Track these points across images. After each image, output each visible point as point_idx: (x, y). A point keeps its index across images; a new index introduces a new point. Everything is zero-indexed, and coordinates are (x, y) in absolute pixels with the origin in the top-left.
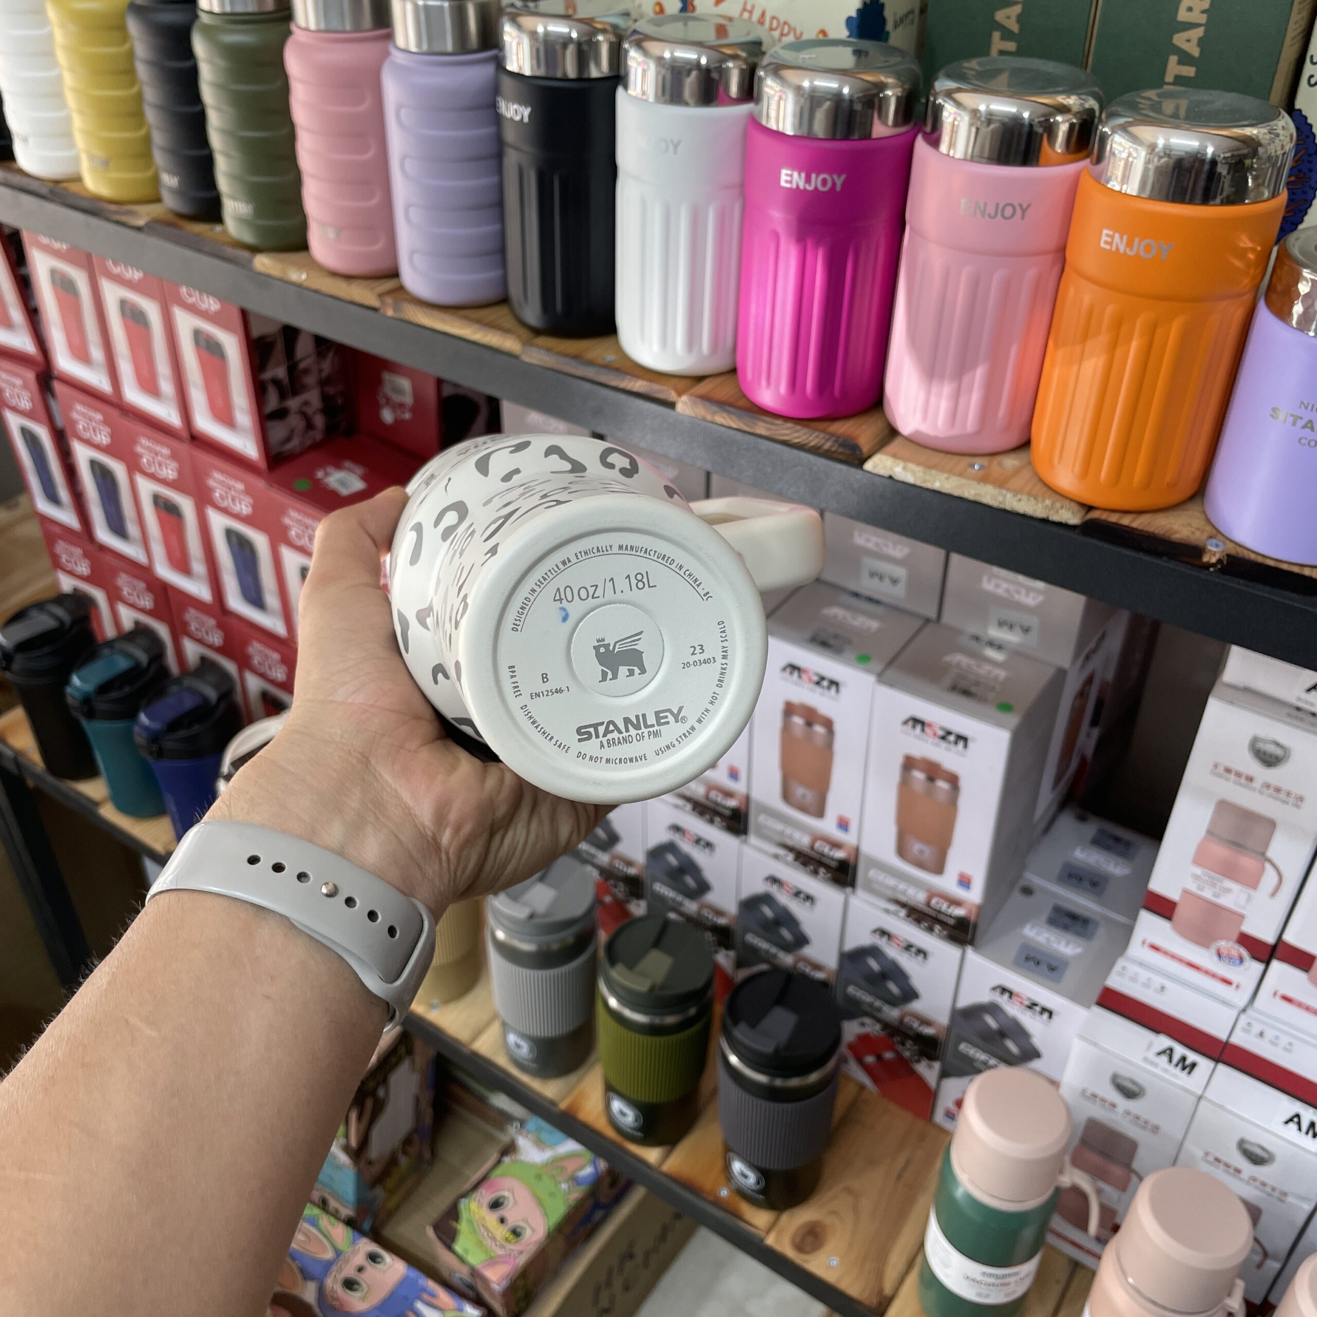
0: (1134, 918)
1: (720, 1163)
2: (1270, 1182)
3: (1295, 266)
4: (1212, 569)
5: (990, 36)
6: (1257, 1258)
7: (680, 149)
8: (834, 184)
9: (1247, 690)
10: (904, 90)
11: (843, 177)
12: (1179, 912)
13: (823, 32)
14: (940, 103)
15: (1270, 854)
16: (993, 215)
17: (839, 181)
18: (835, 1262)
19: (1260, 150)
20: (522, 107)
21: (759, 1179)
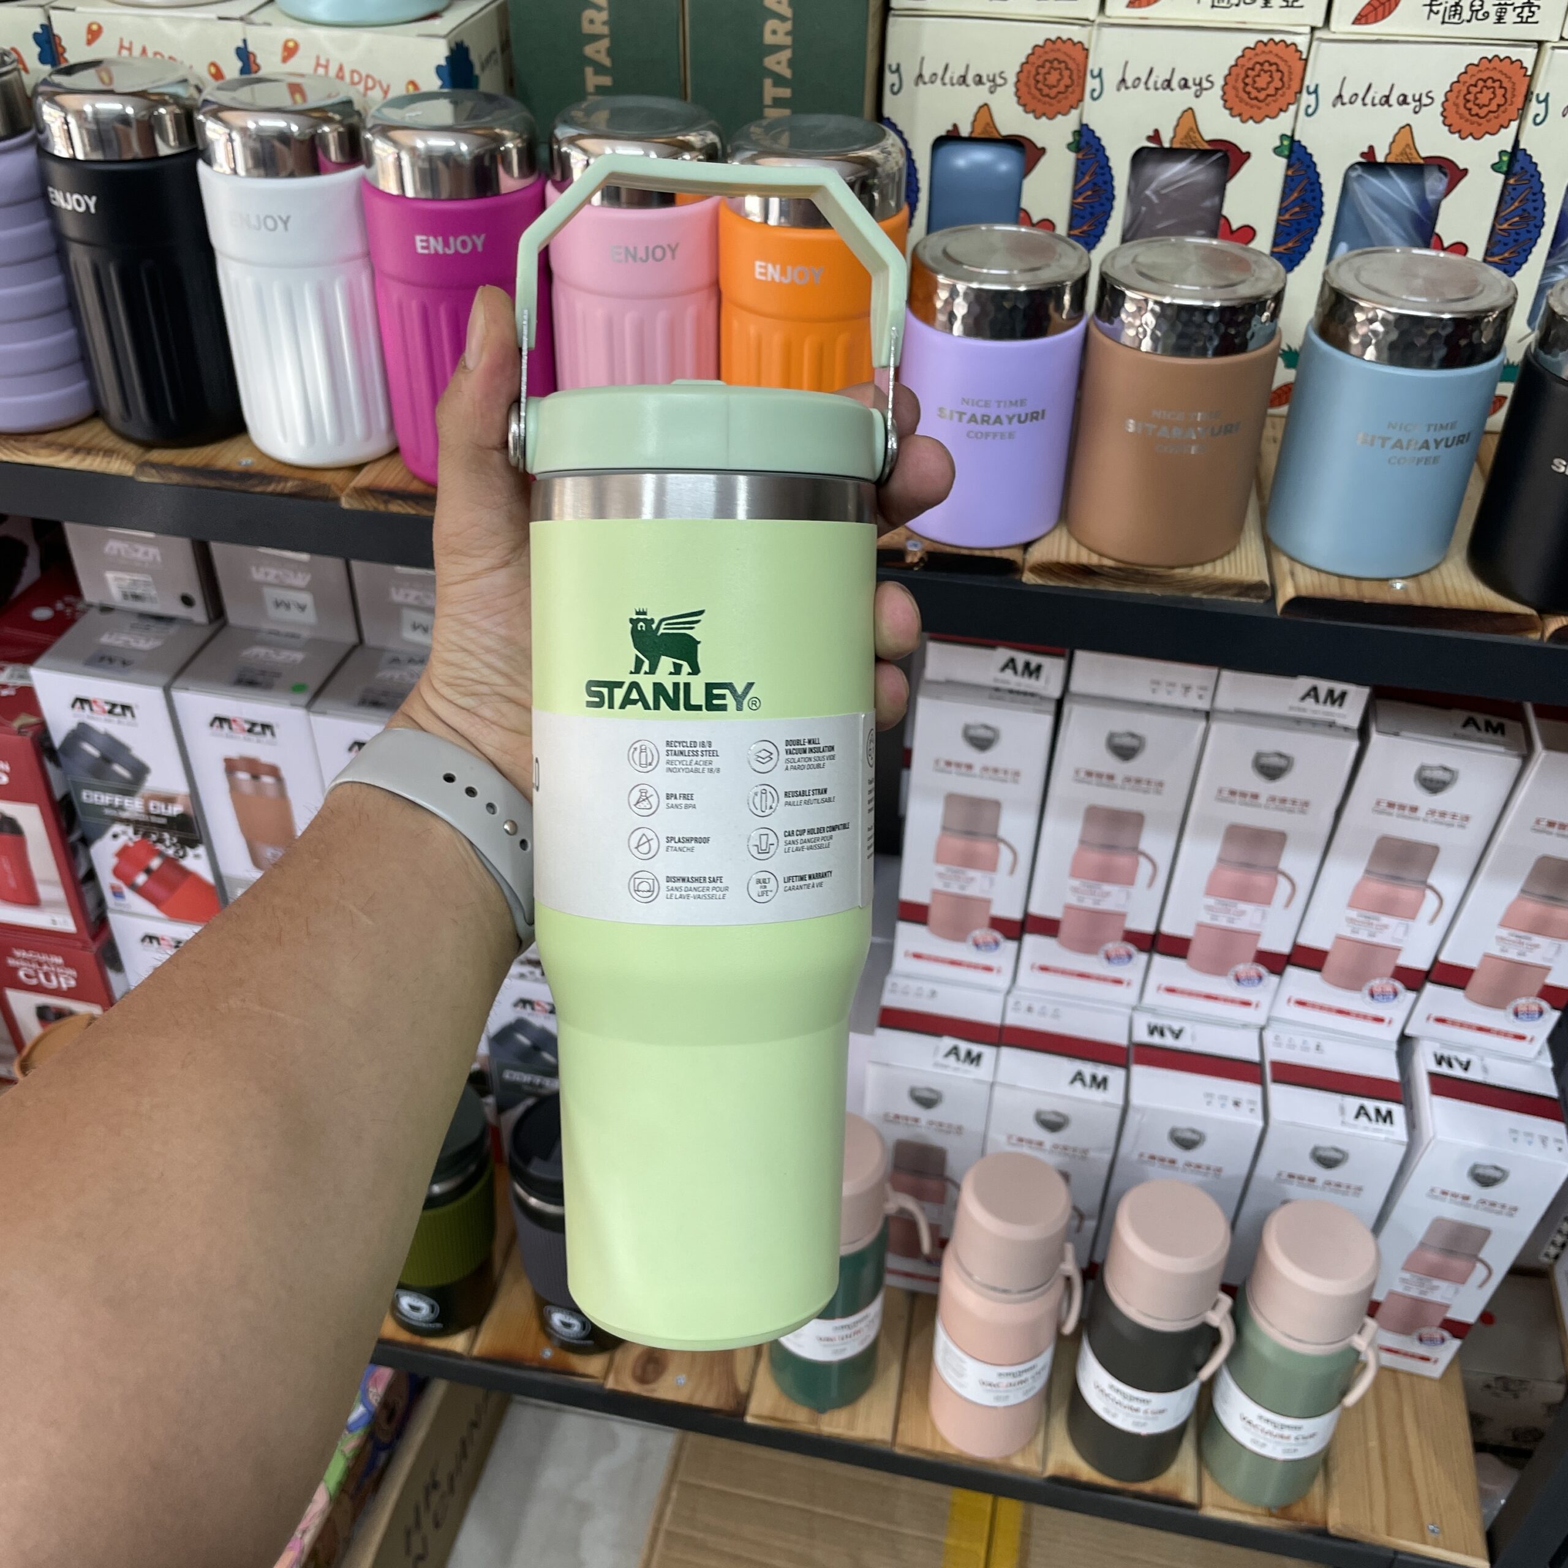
0: (891, 933)
1: (534, 1325)
2: (1071, 1144)
3: (932, 274)
4: (916, 569)
5: (582, 73)
6: (1075, 1223)
7: (289, 224)
8: (474, 246)
9: (949, 683)
10: (523, 141)
11: (483, 237)
12: (934, 915)
13: (412, 83)
14: (566, 152)
15: (1003, 832)
16: (644, 258)
17: (479, 242)
18: (682, 1379)
19: (880, 170)
20: (84, 197)
21: (584, 1324)
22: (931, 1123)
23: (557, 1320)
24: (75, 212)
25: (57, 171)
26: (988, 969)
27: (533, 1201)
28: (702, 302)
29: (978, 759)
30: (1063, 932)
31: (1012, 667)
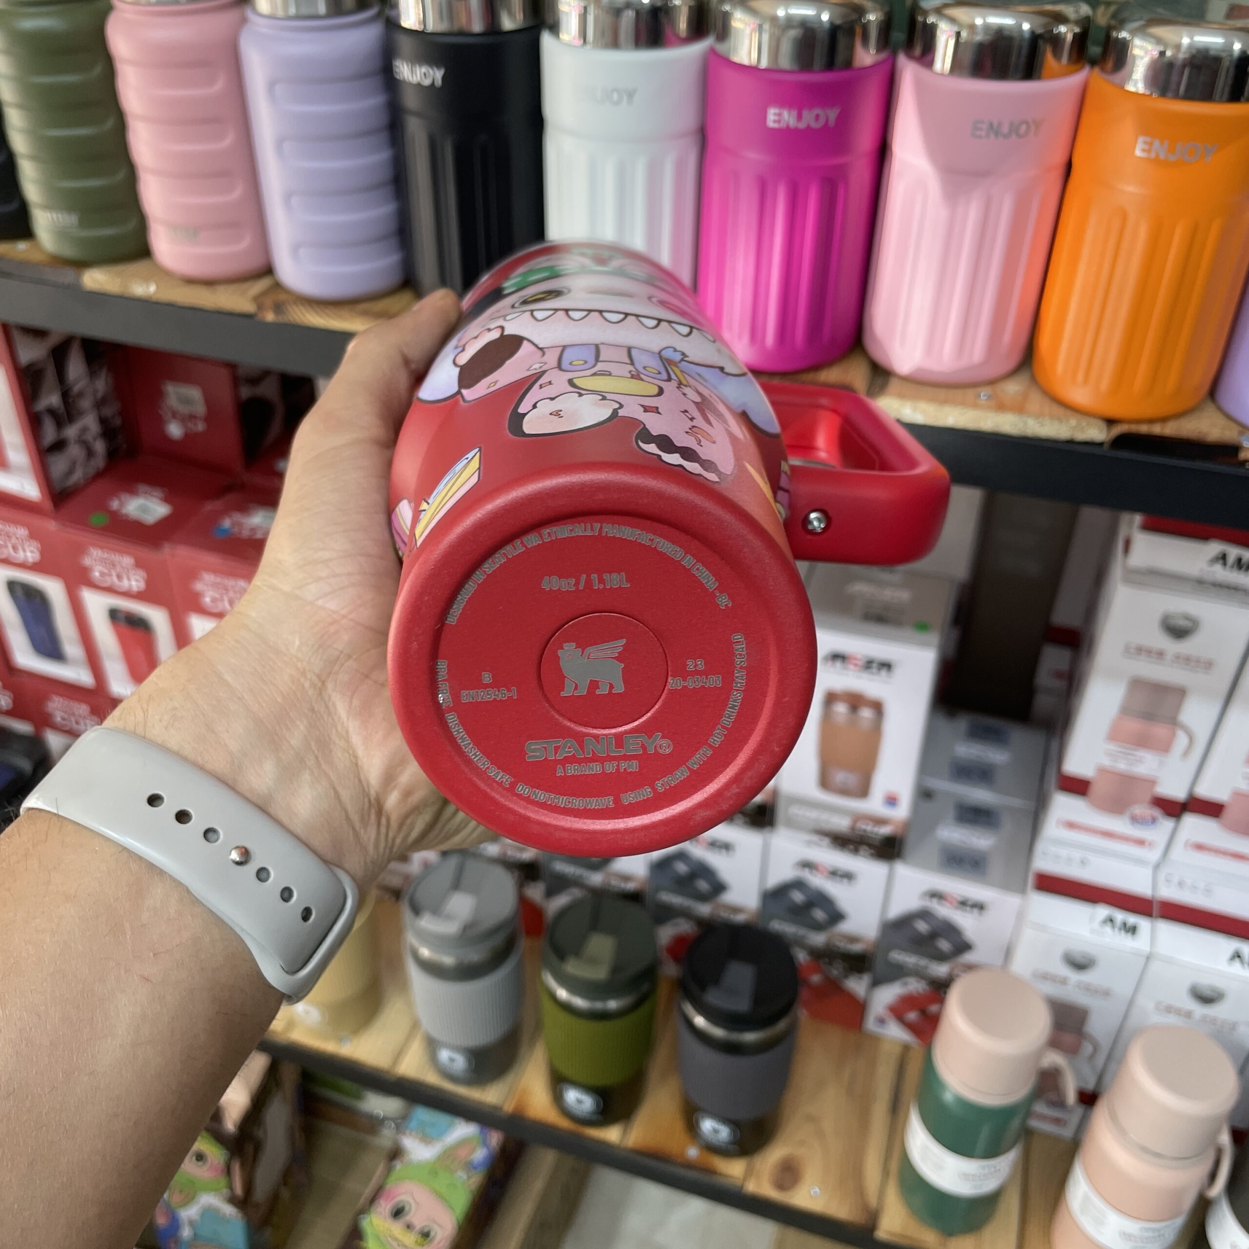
1: (679, 1125)
2: (1221, 1017)
4: (1247, 466)
7: (634, 98)
8: (827, 119)
9: (1150, 572)
10: (884, 14)
11: (837, 110)
12: (1094, 790)
14: (931, 22)
15: (1183, 718)
16: (1007, 134)
17: (832, 115)
20: (433, 70)
21: (733, 1131)
22: (1079, 985)
23: (708, 1125)
24: (419, 85)
25: (405, 44)
26: (1141, 842)
27: (700, 1021)
29: (1171, 646)
30: (1227, 814)
31: (1221, 562)
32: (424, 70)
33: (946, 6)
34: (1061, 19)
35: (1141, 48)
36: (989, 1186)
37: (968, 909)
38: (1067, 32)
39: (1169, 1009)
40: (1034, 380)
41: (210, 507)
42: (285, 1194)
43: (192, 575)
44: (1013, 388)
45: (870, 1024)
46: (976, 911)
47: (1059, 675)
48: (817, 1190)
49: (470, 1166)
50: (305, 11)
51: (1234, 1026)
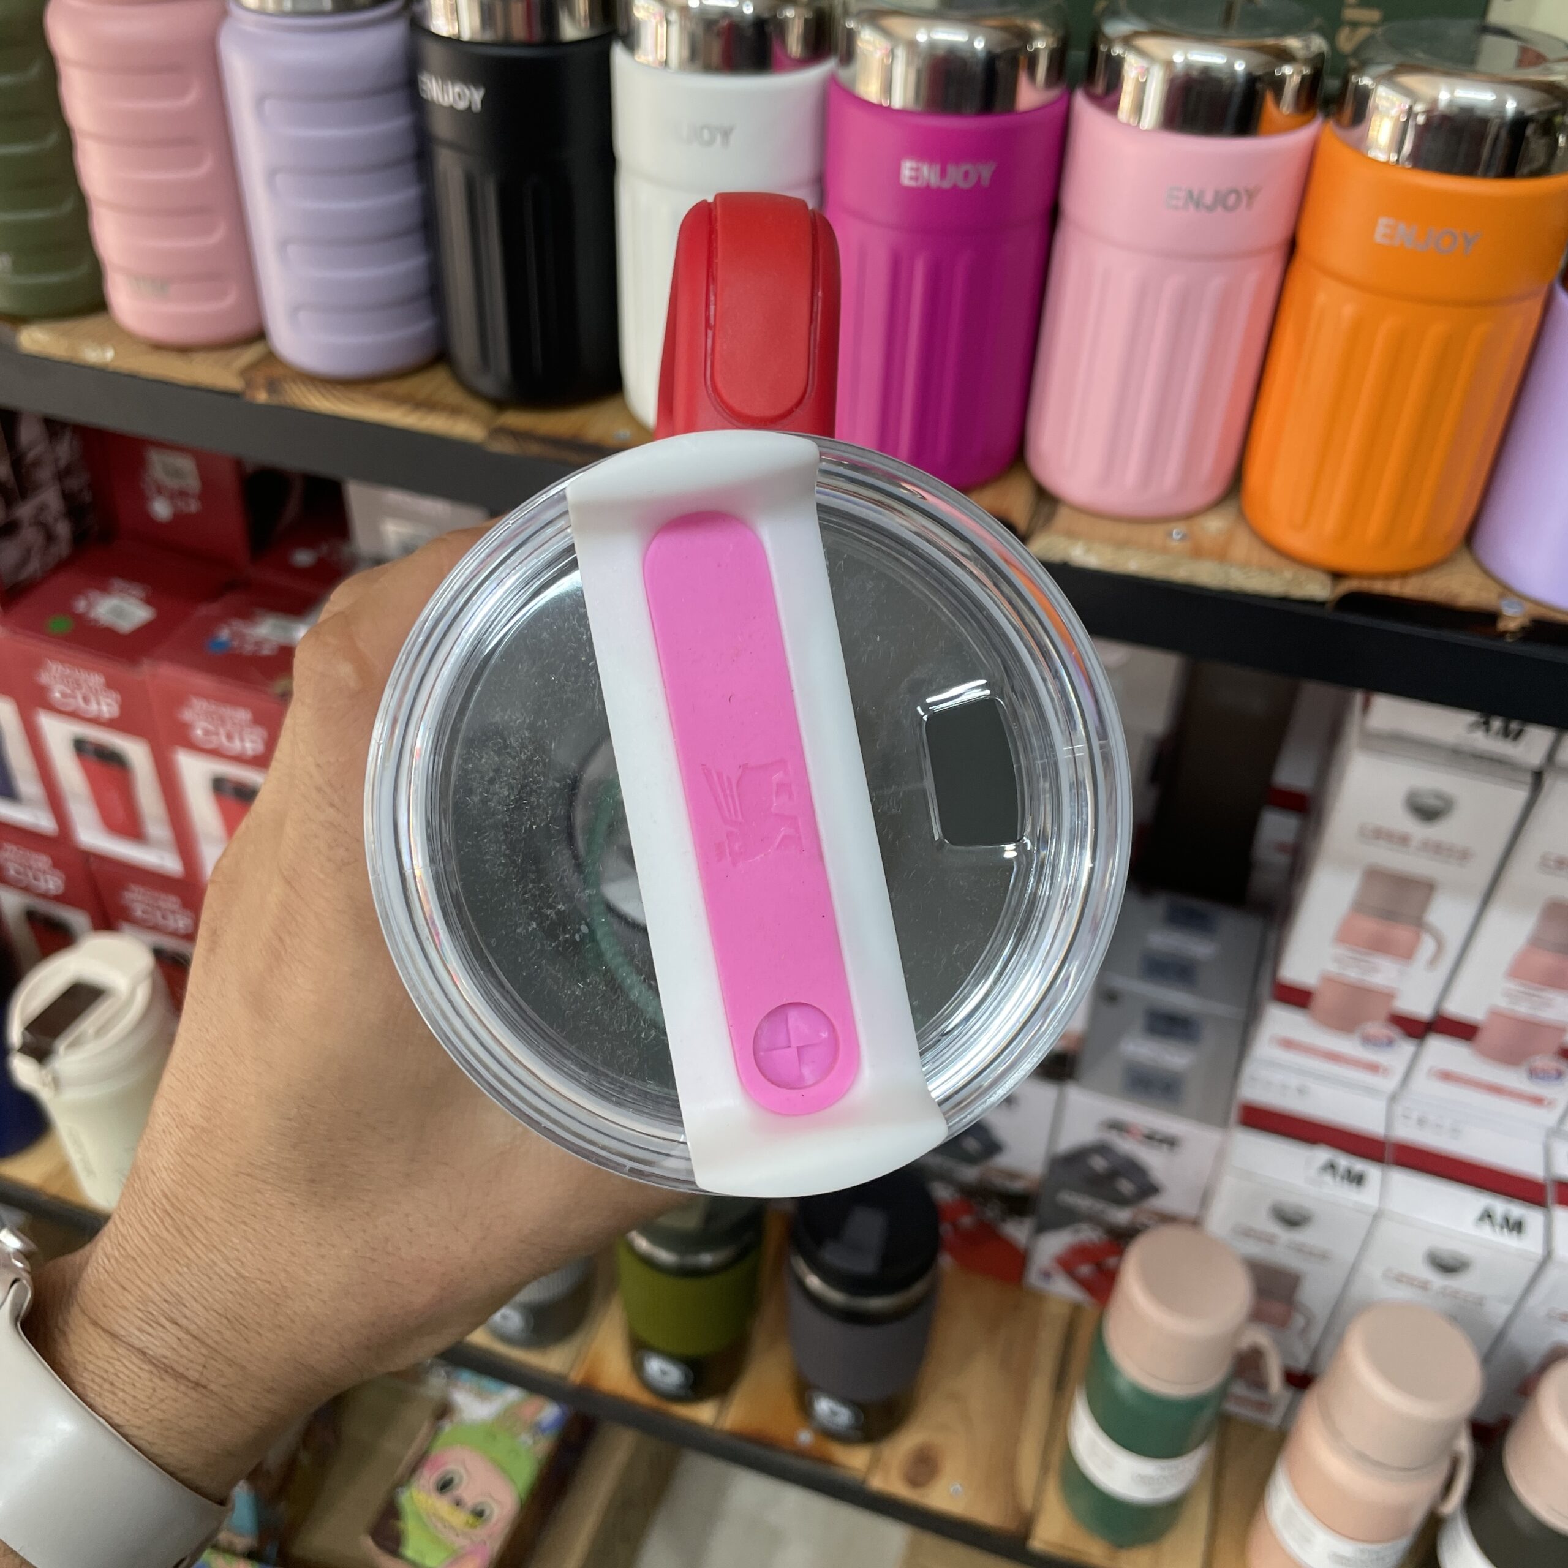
4: (1510, 638)
7: (731, 138)
8: (979, 177)
9: (1394, 736)
11: (991, 167)
12: (1318, 1002)
15: (1430, 919)
16: (1211, 206)
17: (986, 171)
20: (469, 89)
21: (857, 1417)
22: (1290, 1245)
23: (824, 1406)
24: (451, 108)
25: (434, 54)
26: (1374, 1068)
28: (1268, 268)
29: (1418, 830)
30: (1483, 1037)
31: (1483, 728)
32: (457, 89)
33: (1137, 34)
34: (1285, 56)
35: (1387, 99)
36: (1169, 1490)
37: (1156, 1143)
38: (1293, 74)
39: (1401, 1279)
40: (1242, 516)
41: (205, 610)
42: (305, 1458)
43: (179, 700)
44: (1215, 525)
45: (1033, 1278)
46: (1165, 1147)
47: (1282, 848)
48: (958, 1486)
49: (537, 1429)
50: (304, 6)
51: (1480, 1302)
